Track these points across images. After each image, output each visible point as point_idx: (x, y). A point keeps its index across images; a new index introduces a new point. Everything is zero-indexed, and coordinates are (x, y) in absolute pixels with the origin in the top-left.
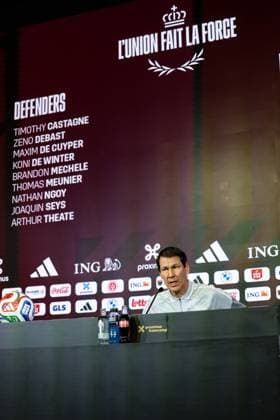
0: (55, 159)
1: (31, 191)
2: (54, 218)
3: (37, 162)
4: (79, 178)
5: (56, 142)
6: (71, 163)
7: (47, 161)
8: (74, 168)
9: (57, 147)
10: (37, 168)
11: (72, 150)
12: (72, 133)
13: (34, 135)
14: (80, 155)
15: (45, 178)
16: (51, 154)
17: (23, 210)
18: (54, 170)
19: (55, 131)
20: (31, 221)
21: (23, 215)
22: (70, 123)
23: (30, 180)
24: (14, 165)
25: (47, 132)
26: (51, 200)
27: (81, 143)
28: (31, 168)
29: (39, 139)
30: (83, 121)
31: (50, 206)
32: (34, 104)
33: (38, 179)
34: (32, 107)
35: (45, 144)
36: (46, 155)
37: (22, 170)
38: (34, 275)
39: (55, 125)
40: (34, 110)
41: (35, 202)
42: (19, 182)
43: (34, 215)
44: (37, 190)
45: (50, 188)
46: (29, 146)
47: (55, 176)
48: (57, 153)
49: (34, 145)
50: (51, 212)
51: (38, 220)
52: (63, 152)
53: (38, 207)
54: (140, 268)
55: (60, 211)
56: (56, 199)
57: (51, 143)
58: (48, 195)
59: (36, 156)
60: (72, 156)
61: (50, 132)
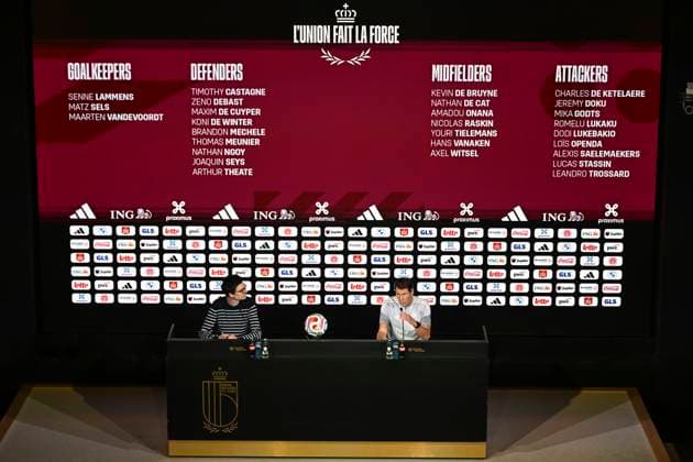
0: (233, 122)
1: (210, 147)
2: (234, 172)
3: (216, 122)
4: (257, 142)
5: (235, 107)
6: (249, 127)
7: (226, 122)
8: (253, 132)
9: (234, 112)
10: (216, 127)
11: (249, 116)
12: (249, 102)
13: (212, 97)
14: (257, 122)
15: (224, 137)
16: (229, 117)
17: (203, 162)
18: (233, 131)
19: (234, 97)
20: (212, 172)
21: (203, 166)
22: (248, 92)
23: (210, 137)
24: (193, 122)
25: (224, 96)
26: (231, 157)
27: (258, 112)
28: (210, 127)
29: (217, 102)
30: (261, 92)
31: (230, 162)
32: (211, 68)
33: (218, 137)
34: (209, 72)
35: (223, 107)
36: (224, 117)
37: (202, 127)
38: (216, 217)
39: (233, 92)
40: (211, 75)
41: (214, 157)
42: (199, 137)
43: (215, 167)
44: (217, 147)
45: (230, 147)
46: (206, 107)
47: (233, 136)
48: (235, 117)
49: (213, 107)
50: (231, 167)
51: (219, 172)
52: (241, 117)
53: (218, 162)
54: (311, 219)
55: (239, 167)
56: (236, 157)
57: (229, 107)
58: (227, 152)
59: (216, 116)
60: (250, 122)
61: (229, 97)
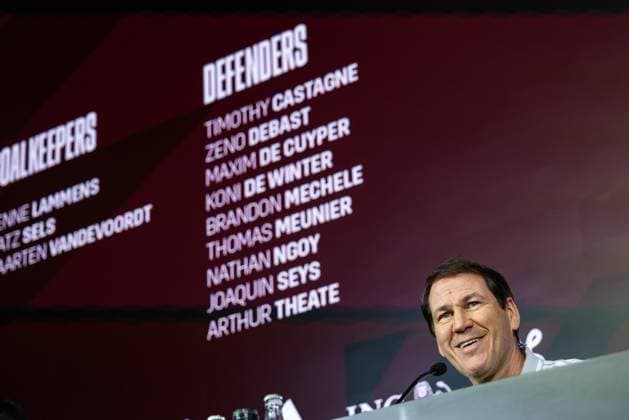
0: (292, 172)
1: (245, 252)
2: (297, 305)
3: (255, 185)
4: (346, 205)
5: (291, 134)
6: (325, 174)
7: (276, 179)
8: (334, 183)
9: (296, 145)
10: (257, 198)
11: (327, 145)
12: (323, 110)
13: (244, 128)
14: (343, 154)
15: (272, 218)
16: (285, 161)
17: (231, 298)
18: (291, 197)
19: (289, 111)
20: (247, 320)
21: (233, 309)
22: (319, 86)
23: (243, 228)
24: (209, 202)
25: (273, 115)
26: (287, 266)
27: (343, 126)
28: (243, 202)
29: (257, 135)
30: (348, 75)
31: (287, 280)
32: (243, 61)
33: (260, 222)
34: (239, 69)
35: (268, 143)
36: (273, 167)
37: (225, 210)
39: (288, 98)
40: (243, 76)
41: (255, 275)
42: (221, 236)
43: (253, 305)
44: (259, 248)
45: (287, 238)
46: (238, 154)
47: (295, 209)
48: (296, 158)
49: (248, 150)
50: (290, 293)
51: (263, 314)
52: (309, 153)
53: (262, 286)
55: (308, 287)
56: (300, 262)
57: (281, 139)
58: (281, 255)
59: (251, 173)
60: (326, 159)
61: (278, 116)
